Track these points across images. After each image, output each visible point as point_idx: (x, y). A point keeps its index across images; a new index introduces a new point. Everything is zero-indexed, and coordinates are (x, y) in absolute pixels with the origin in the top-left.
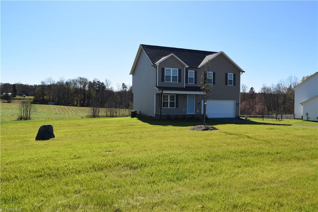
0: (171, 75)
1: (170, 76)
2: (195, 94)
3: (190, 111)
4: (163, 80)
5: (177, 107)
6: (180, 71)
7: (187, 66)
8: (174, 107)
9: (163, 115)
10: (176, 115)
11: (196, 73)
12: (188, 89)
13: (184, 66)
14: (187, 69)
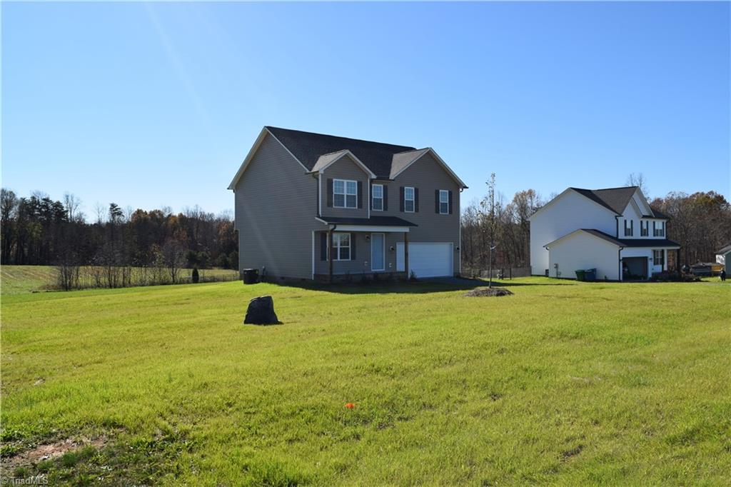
0: (345, 194)
1: (343, 195)
2: (385, 232)
3: (377, 266)
4: (330, 204)
5: (353, 257)
6: (360, 184)
7: (374, 176)
8: (348, 258)
9: (336, 276)
10: (361, 274)
11: (385, 189)
12: (376, 221)
13: (367, 175)
14: (372, 181)
